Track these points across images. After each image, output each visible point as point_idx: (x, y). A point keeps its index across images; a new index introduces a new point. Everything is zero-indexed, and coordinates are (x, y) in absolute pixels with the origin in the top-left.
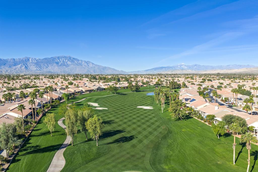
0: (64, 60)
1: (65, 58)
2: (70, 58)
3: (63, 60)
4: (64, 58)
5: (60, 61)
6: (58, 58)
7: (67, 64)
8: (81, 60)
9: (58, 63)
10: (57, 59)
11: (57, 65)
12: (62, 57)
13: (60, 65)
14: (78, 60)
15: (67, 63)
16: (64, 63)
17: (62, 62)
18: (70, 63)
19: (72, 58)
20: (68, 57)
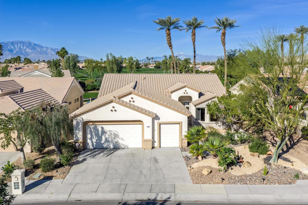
0: (22, 47)
1: (22, 44)
2: (30, 44)
3: (20, 47)
5: (15, 48)
6: (12, 43)
8: (46, 47)
9: (12, 51)
10: (10, 45)
11: (10, 53)
12: (17, 43)
14: (42, 46)
16: (21, 51)
17: (19, 50)
18: (30, 51)
19: (33, 44)
20: (26, 43)
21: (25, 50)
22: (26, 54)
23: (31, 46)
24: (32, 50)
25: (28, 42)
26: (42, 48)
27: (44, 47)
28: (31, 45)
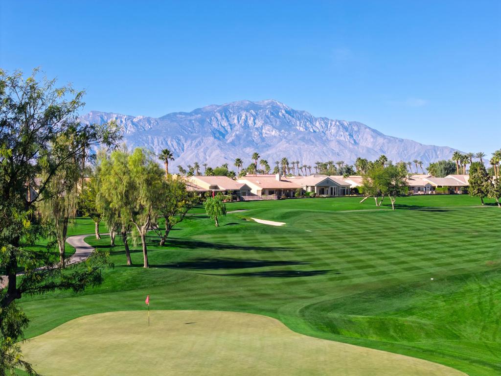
0: (250, 122)
1: (254, 113)
2: (275, 110)
3: (246, 121)
4: (248, 111)
5: (231, 125)
6: (225, 111)
7: (263, 139)
8: (323, 119)
9: (224, 136)
10: (219, 118)
11: (217, 142)
12: (239, 109)
13: (233, 144)
14: (311, 117)
15: (261, 133)
16: (249, 134)
17: (242, 130)
18: (273, 133)
19: (284, 112)
20: (264, 108)
21: (259, 130)
22: (264, 144)
23: (278, 117)
24: (280, 131)
25: (268, 104)
26: (311, 123)
27: (316, 120)
28: (278, 114)
